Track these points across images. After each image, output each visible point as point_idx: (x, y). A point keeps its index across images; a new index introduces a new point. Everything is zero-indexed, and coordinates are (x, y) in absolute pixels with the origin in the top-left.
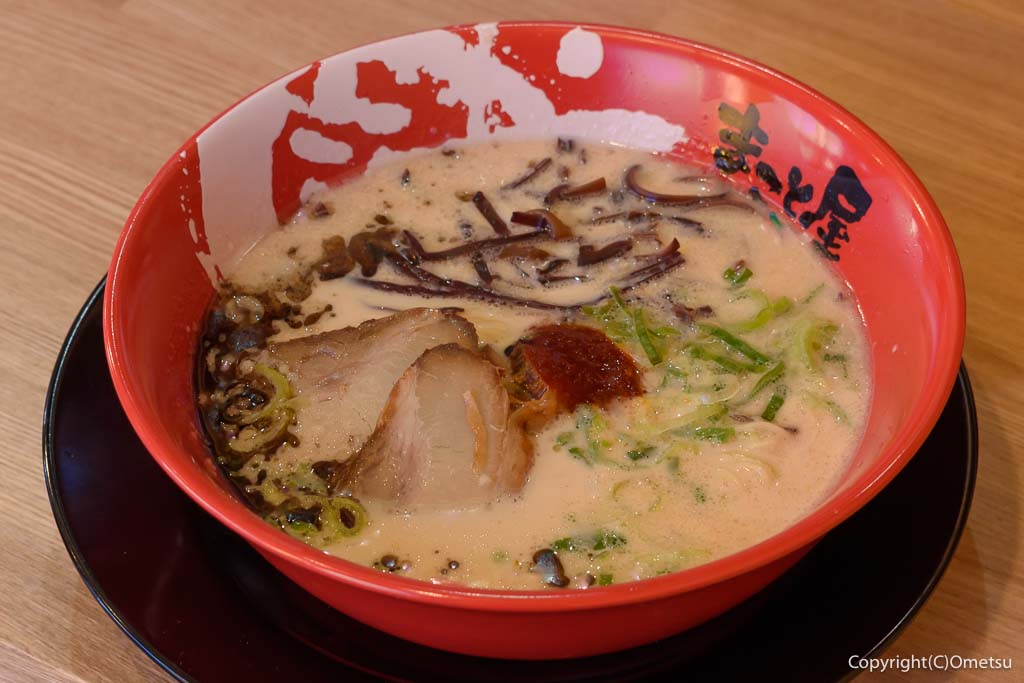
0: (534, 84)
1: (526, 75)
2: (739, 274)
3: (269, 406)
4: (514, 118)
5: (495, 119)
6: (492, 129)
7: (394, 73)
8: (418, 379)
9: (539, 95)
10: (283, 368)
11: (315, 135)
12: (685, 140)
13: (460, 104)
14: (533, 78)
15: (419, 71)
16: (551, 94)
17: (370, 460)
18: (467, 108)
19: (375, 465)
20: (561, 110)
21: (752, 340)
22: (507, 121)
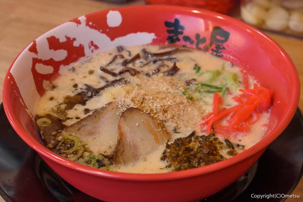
0: (102, 32)
1: (99, 30)
2: (197, 68)
3: (75, 147)
4: (98, 45)
5: (93, 48)
6: (92, 51)
7: (58, 39)
8: (125, 121)
9: (104, 36)
10: (74, 134)
11: (41, 65)
12: (155, 37)
13: (81, 45)
14: (101, 31)
15: (66, 37)
16: (108, 35)
17: (121, 150)
18: (83, 46)
19: (123, 151)
20: (112, 39)
21: (215, 84)
22: (96, 47)
